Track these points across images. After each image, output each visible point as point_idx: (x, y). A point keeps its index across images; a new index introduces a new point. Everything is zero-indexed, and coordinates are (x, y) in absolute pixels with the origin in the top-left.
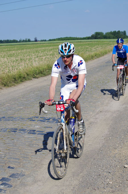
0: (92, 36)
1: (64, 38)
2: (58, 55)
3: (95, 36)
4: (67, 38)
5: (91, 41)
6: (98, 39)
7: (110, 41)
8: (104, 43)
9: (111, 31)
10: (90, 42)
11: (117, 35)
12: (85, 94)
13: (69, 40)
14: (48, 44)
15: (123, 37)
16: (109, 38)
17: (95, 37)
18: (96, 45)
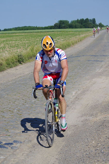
0: (55, 25)
1: (22, 27)
2: (10, 49)
3: (59, 24)
4: (26, 28)
5: (53, 31)
6: (62, 28)
7: (76, 31)
8: (69, 33)
9: (78, 19)
10: (52, 33)
11: (84, 23)
12: (33, 101)
13: (27, 30)
14: (2, 35)
15: (92, 26)
16: (76, 27)
17: (59, 26)
18: (58, 36)
